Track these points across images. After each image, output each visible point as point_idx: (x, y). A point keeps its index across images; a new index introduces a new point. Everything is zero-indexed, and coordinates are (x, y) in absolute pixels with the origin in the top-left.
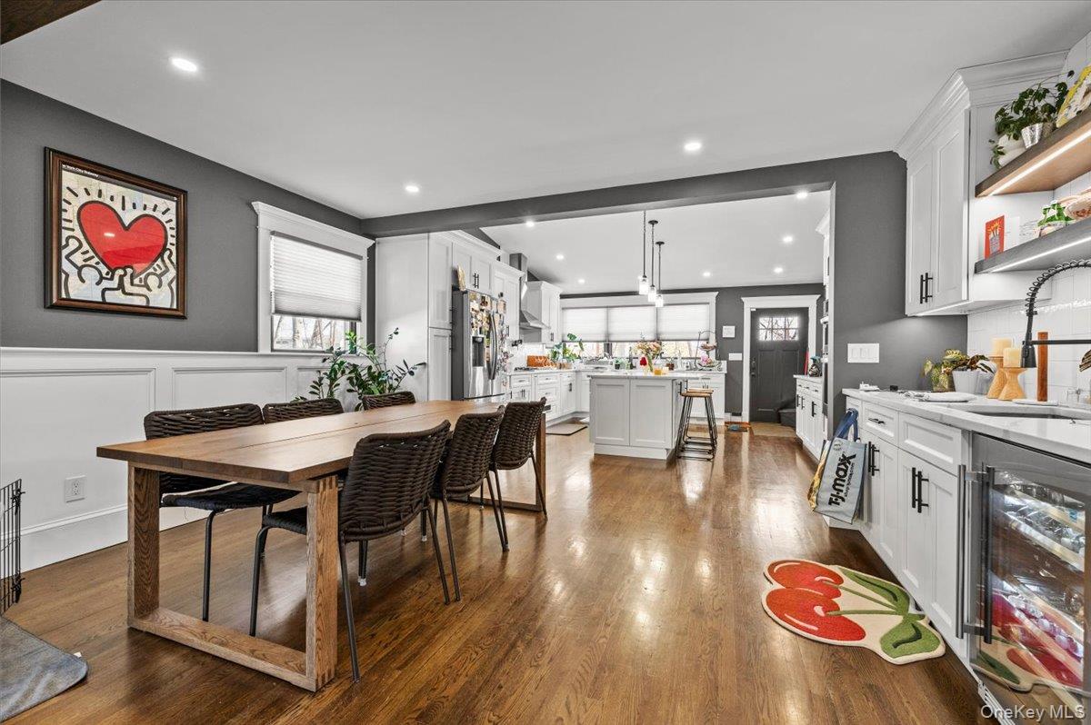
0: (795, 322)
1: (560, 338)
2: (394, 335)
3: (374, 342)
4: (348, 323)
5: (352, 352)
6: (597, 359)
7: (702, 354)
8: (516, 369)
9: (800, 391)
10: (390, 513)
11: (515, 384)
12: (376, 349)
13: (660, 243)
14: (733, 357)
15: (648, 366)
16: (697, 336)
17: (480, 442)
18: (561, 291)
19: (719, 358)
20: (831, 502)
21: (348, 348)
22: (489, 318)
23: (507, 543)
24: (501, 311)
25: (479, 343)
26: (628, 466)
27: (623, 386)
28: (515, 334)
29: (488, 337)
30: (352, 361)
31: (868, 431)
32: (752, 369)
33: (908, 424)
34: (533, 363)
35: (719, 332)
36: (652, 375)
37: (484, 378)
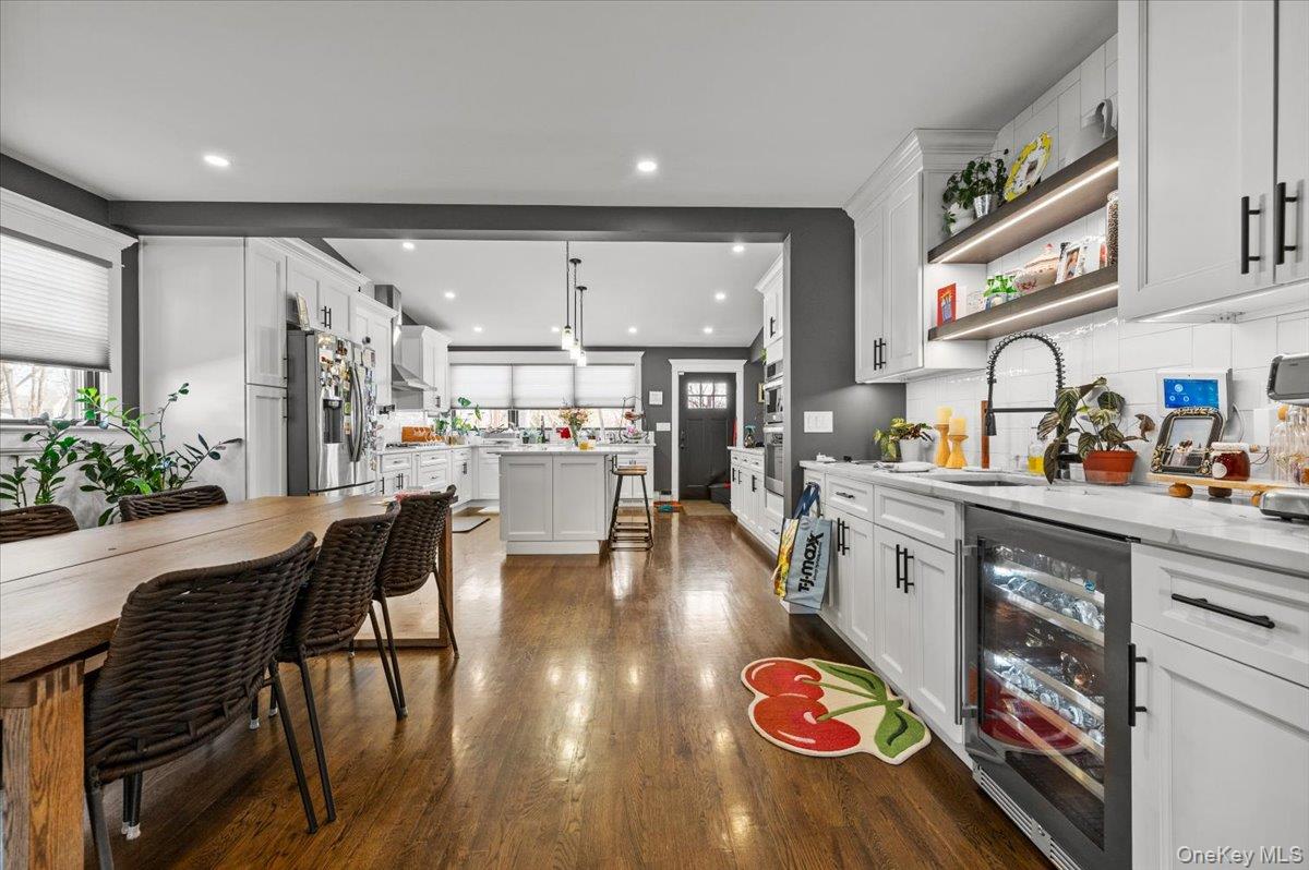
0: (722, 388)
1: (448, 403)
2: (180, 396)
3: (137, 404)
4: (81, 373)
5: (90, 423)
6: (500, 430)
7: (627, 423)
8: (388, 446)
9: (734, 464)
10: (205, 708)
11: (388, 466)
12: (142, 419)
13: (582, 289)
14: (661, 427)
15: (572, 440)
16: (621, 403)
17: (363, 561)
18: (450, 341)
19: (646, 428)
20: (801, 588)
21: (81, 414)
22: (350, 372)
23: (403, 705)
24: (368, 363)
25: (334, 409)
26: (554, 567)
27: (543, 465)
28: (384, 397)
29: (348, 400)
30: (91, 439)
31: (833, 506)
32: (681, 440)
33: (885, 498)
34: (410, 437)
35: (645, 398)
36: (577, 449)
37: (340, 460)
